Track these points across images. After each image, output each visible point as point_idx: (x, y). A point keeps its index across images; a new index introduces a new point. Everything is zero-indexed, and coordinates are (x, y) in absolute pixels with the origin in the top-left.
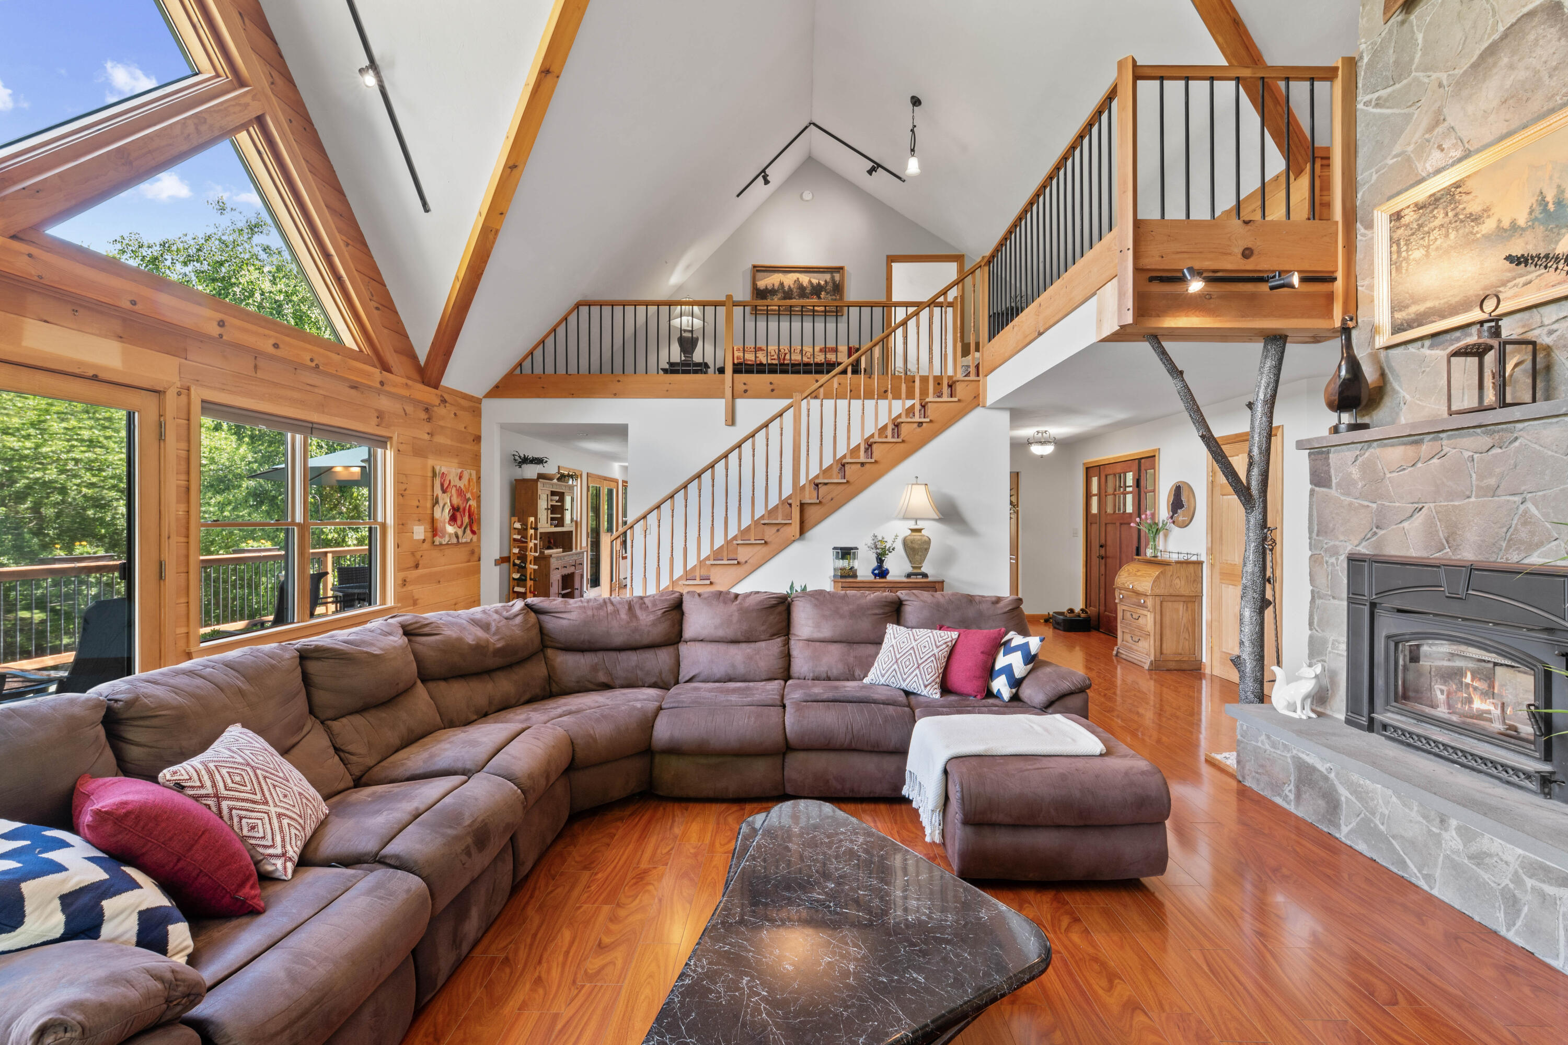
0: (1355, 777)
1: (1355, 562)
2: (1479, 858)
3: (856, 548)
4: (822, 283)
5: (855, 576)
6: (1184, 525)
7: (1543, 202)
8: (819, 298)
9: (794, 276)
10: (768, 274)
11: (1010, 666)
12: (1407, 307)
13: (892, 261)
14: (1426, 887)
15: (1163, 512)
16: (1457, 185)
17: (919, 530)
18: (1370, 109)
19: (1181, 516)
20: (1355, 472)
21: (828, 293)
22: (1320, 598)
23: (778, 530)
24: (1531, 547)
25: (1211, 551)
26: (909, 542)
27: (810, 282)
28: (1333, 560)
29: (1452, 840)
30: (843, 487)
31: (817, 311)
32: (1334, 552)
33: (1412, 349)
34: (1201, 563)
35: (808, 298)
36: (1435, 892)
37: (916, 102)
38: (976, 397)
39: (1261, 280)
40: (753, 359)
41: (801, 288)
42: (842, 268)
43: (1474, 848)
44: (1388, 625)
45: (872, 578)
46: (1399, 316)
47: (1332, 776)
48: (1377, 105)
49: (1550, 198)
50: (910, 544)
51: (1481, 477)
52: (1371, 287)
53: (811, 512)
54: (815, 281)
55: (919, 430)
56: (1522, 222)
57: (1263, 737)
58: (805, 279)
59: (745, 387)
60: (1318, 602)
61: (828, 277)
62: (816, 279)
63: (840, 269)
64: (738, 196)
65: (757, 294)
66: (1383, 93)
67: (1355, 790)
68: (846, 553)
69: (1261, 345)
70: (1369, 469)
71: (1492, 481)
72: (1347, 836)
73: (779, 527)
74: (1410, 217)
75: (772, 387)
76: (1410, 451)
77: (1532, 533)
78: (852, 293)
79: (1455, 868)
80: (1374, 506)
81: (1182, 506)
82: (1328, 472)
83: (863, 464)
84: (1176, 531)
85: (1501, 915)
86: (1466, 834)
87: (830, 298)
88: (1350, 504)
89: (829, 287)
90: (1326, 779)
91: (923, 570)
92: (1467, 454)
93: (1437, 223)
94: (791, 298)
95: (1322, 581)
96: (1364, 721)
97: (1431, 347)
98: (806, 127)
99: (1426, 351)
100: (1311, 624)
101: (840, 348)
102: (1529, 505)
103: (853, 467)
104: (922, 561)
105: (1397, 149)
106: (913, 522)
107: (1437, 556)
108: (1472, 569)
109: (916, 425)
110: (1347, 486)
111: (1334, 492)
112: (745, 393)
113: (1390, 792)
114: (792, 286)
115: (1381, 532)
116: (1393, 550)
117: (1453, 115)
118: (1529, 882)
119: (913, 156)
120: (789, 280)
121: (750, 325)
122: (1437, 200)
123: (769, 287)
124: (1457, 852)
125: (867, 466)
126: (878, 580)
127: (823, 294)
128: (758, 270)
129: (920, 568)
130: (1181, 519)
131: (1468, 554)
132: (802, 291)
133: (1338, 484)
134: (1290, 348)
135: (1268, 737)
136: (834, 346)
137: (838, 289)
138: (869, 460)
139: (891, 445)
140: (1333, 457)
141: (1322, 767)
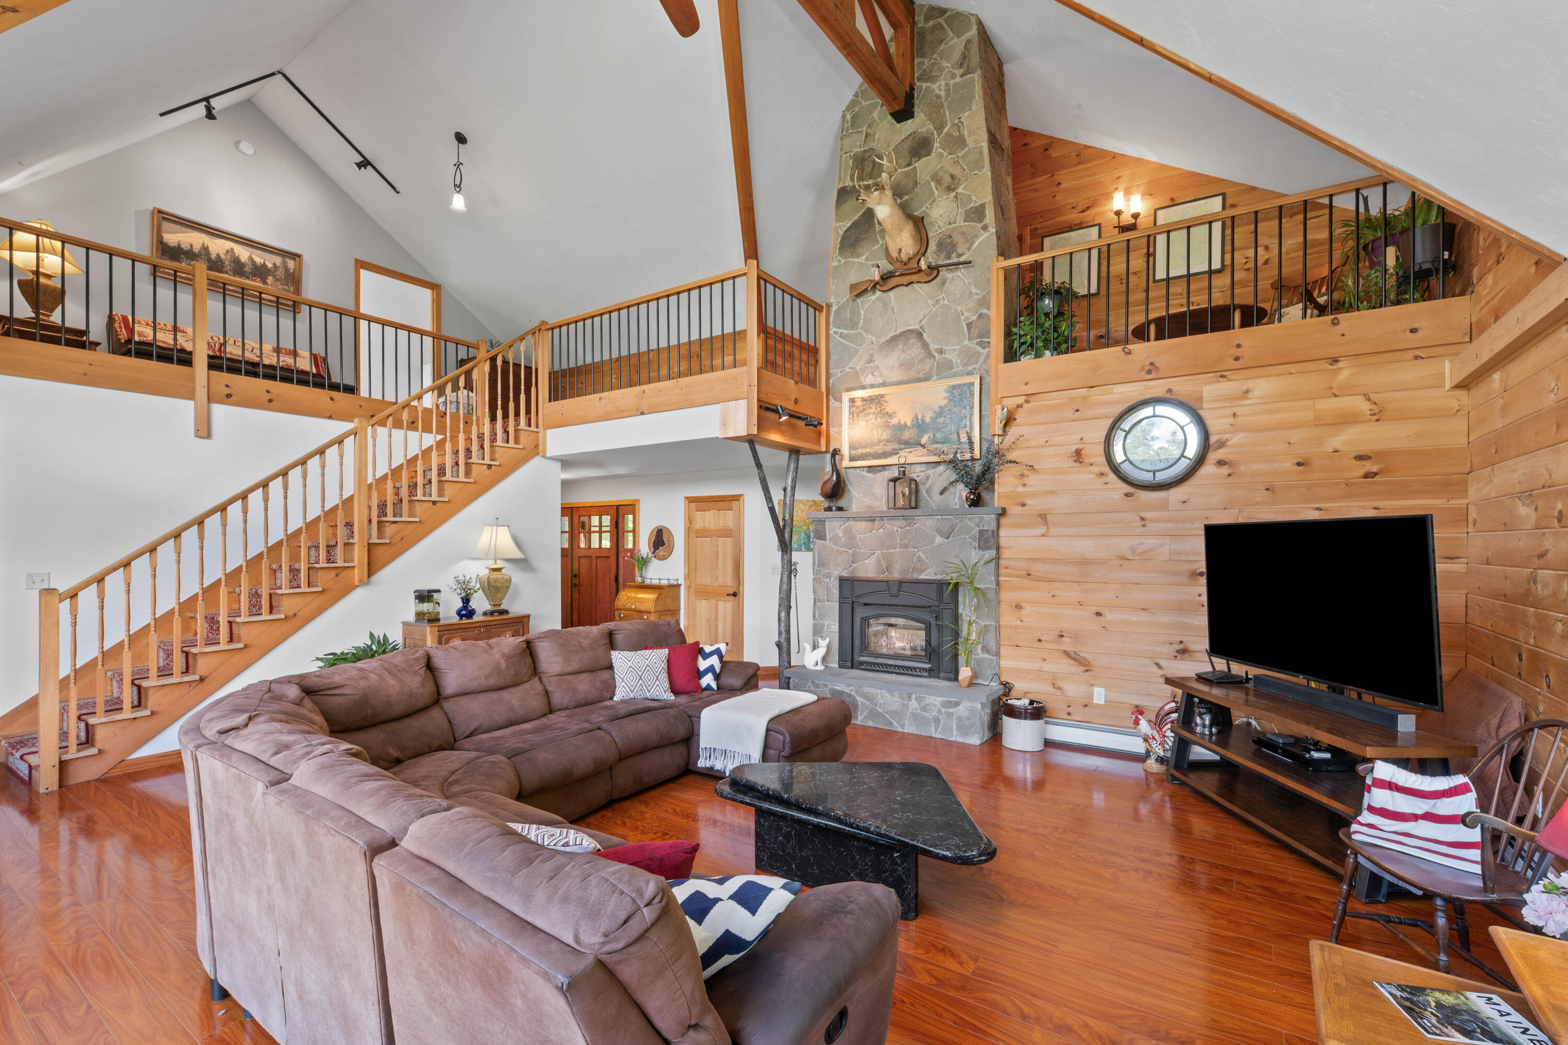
0: (867, 690)
1: (842, 580)
2: (924, 709)
3: (438, 591)
4: (270, 265)
5: (439, 620)
6: (664, 558)
7: (917, 418)
8: (265, 283)
9: (229, 245)
10: (183, 229)
11: (712, 666)
12: (857, 449)
13: (362, 267)
14: (900, 730)
15: (644, 549)
16: (882, 396)
17: (499, 570)
18: (837, 336)
19: (661, 552)
20: (841, 534)
21: (277, 280)
22: (819, 601)
23: (337, 575)
24: (922, 571)
25: (687, 577)
26: (492, 581)
27: (251, 259)
28: (828, 580)
29: (913, 704)
30: (416, 525)
31: (265, 300)
32: (828, 576)
33: (858, 471)
34: (679, 586)
35: (248, 278)
36: (906, 731)
37: (461, 139)
38: (536, 446)
39: (799, 418)
40: (240, 353)
41: (237, 262)
42: (299, 256)
43: (923, 704)
44: (860, 613)
45: (456, 619)
46: (853, 452)
47: (853, 693)
48: (840, 336)
49: (919, 417)
50: (493, 583)
51: (901, 540)
52: (840, 433)
53: (379, 551)
54: (259, 260)
55: (488, 472)
56: (909, 424)
57: (810, 684)
58: (243, 253)
59: (228, 391)
60: (818, 604)
61: (278, 260)
62: (259, 258)
63: (295, 256)
64: (162, 115)
65: (163, 250)
66: (845, 332)
67: (867, 697)
68: (424, 596)
69: (787, 454)
70: (848, 531)
71: (906, 541)
72: (862, 721)
73: (339, 571)
74: (858, 403)
75: (268, 396)
76: (869, 524)
77: (921, 565)
78: (312, 290)
79: (915, 716)
80: (851, 551)
81: (663, 544)
82: (825, 532)
83: (434, 503)
84: (655, 563)
85: (933, 729)
86: (919, 700)
87: (280, 287)
88: (838, 550)
89: (280, 273)
90: (850, 695)
91: (503, 607)
92: (895, 528)
93: (872, 411)
94: (220, 271)
95: (821, 592)
96: (849, 664)
97: (868, 472)
98: (273, 74)
99: (865, 473)
100: (814, 617)
101: (300, 352)
102: (920, 553)
103: (425, 505)
104: (502, 598)
105: (851, 365)
106: (492, 562)
107: (882, 577)
108: (901, 582)
109: (485, 467)
110: (835, 540)
111: (828, 543)
112: (228, 398)
113: (884, 691)
114: (223, 257)
115: (854, 565)
116: (861, 574)
117: (878, 360)
118: (943, 710)
119: (458, 192)
120: (218, 247)
121: (144, 288)
122: (872, 400)
123: (185, 246)
124: (916, 709)
125: (439, 505)
126: (465, 621)
127: (270, 280)
128: (162, 217)
129: (500, 605)
130: (661, 553)
131: (896, 575)
132: (238, 267)
133: (830, 539)
134: (801, 457)
135: (813, 683)
136: (292, 348)
137: (294, 280)
138: (442, 499)
139: (463, 485)
140: (827, 524)
141: (847, 690)
